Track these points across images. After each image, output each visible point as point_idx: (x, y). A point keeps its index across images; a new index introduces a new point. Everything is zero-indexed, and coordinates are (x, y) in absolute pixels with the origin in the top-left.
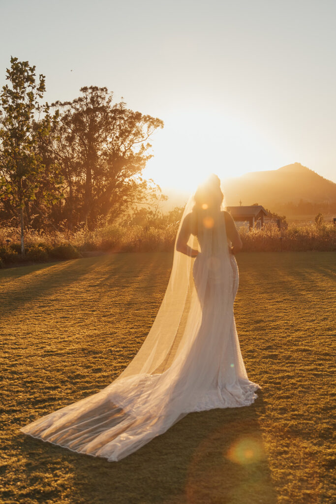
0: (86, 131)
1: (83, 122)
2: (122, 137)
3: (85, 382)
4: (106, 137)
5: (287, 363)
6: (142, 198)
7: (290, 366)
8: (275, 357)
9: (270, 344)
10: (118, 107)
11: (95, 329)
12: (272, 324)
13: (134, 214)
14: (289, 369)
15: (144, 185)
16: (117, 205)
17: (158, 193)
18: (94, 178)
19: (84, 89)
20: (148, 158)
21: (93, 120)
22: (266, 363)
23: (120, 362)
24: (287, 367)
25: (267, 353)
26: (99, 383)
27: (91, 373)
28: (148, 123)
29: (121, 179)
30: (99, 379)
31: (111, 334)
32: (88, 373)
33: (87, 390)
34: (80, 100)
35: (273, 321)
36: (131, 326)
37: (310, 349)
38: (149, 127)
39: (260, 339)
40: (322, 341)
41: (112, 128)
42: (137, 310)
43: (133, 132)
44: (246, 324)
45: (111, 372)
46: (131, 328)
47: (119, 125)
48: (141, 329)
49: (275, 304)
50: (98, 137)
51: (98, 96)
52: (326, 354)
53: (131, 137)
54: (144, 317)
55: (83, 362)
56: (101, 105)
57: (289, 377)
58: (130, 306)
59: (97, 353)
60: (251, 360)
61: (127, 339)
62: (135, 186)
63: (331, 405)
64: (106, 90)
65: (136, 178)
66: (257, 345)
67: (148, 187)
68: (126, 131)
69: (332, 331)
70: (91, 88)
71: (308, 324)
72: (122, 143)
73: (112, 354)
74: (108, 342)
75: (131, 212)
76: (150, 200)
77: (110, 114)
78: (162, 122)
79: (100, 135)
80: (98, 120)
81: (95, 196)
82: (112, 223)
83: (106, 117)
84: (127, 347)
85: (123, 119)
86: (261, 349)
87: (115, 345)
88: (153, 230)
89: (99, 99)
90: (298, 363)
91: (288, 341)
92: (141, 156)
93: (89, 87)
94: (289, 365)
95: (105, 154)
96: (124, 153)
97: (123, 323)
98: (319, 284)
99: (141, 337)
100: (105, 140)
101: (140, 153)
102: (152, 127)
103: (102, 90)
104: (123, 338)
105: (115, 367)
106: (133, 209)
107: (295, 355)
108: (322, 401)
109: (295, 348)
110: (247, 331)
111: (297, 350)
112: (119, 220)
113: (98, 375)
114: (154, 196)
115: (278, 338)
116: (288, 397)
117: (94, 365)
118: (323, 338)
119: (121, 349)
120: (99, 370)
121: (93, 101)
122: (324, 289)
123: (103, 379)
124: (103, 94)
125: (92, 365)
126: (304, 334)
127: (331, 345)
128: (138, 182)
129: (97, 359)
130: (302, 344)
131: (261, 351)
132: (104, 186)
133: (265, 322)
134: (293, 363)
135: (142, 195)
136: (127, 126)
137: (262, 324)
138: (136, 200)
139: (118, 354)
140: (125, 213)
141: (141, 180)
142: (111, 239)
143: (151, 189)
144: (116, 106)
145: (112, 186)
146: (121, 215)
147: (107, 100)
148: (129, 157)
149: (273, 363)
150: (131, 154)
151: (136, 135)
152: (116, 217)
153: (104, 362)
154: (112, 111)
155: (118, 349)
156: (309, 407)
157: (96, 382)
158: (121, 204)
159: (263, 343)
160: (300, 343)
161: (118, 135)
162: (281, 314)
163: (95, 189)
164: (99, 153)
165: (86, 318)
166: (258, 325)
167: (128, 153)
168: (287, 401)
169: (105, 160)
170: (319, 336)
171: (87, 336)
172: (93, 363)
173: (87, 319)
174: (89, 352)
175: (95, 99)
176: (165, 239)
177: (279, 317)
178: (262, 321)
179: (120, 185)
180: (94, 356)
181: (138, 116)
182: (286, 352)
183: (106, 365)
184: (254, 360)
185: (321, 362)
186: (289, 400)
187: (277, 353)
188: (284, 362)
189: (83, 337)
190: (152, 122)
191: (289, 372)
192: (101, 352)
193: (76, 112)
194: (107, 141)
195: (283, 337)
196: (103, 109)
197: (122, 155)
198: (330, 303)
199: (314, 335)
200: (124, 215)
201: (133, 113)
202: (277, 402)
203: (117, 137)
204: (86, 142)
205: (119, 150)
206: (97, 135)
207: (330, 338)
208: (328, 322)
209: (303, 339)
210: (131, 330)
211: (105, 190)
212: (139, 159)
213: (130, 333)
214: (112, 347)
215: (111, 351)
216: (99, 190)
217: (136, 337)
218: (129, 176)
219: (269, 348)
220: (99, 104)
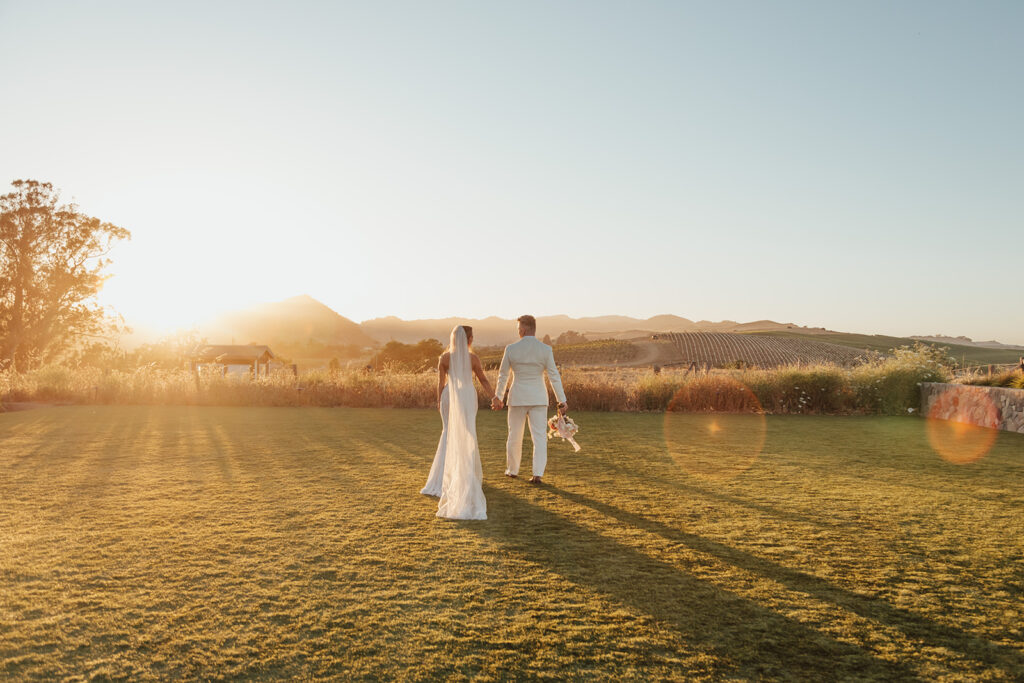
0: (18, 238)
1: (13, 224)
2: (71, 248)
3: (11, 640)
4: (48, 247)
5: (354, 587)
6: (96, 329)
7: (359, 592)
8: (331, 575)
9: (318, 553)
10: (67, 210)
11: (28, 533)
12: (315, 518)
13: (85, 350)
14: (359, 597)
15: (100, 313)
16: (60, 337)
17: (119, 324)
18: (27, 301)
19: (18, 183)
20: (107, 277)
21: (29, 225)
22: (321, 588)
23: (76, 596)
24: (355, 593)
25: (317, 569)
26: (37, 640)
27: (23, 620)
28: (110, 232)
29: (66, 304)
30: (38, 633)
31: (57, 541)
32: (17, 619)
33: (15, 656)
34: (12, 196)
35: (314, 513)
36: (90, 525)
37: (382, 560)
38: (110, 238)
39: (302, 543)
40: (395, 545)
41: (56, 235)
42: (98, 497)
43: (87, 243)
44: (275, 518)
45: (60, 617)
46: (91, 530)
47: (68, 233)
48: (106, 532)
49: (310, 486)
50: (35, 247)
51: (37, 194)
52: (409, 569)
53: (84, 249)
54: (110, 509)
55: (6, 597)
56: (42, 205)
57: (365, 613)
58: (86, 491)
59: (32, 578)
60: (296, 583)
61: (84, 550)
62: (87, 314)
63: (443, 664)
64: (51, 187)
65: (88, 303)
66: (299, 556)
67: (105, 315)
68: (77, 241)
69: (403, 527)
70: (28, 182)
71: (366, 516)
72: (71, 256)
73: (60, 581)
74: (52, 556)
75: (79, 348)
76: (107, 332)
77: (54, 218)
78: (129, 233)
79: (38, 245)
80: (36, 224)
81: (27, 324)
82: (50, 362)
83: (48, 221)
84: (86, 565)
85: (73, 224)
86: (306, 562)
87: (64, 563)
88: (116, 375)
89: (40, 197)
90: (370, 586)
91: (345, 547)
92: (97, 274)
93: (24, 180)
94: (357, 589)
95: (44, 269)
96: (73, 269)
97: (76, 520)
98: (364, 454)
99: (109, 545)
100: (46, 250)
101: (96, 271)
102: (115, 238)
103: (45, 185)
104: (77, 548)
105: (66, 606)
106: (82, 343)
107: (362, 571)
108: (428, 658)
109: (359, 558)
110: (278, 531)
111: (363, 563)
112: (61, 358)
113: (35, 623)
114: (114, 328)
115: (328, 542)
116: (372, 653)
117: (28, 603)
118: (395, 541)
119: (76, 570)
120: (38, 614)
121: (30, 198)
122: (372, 461)
123: (44, 632)
124: (46, 191)
125: (24, 603)
126: (365, 534)
127: (409, 552)
128: (91, 308)
129: (33, 591)
130: (367, 552)
131: (307, 565)
132: (41, 312)
133: (303, 515)
134: (362, 585)
135: (97, 325)
136: (78, 234)
137: (299, 519)
138: (87, 332)
139: (71, 579)
140: (71, 349)
141: (96, 306)
142: (51, 385)
143: (109, 318)
144: (64, 208)
145: (52, 312)
146: (65, 352)
147: (51, 199)
148: (81, 276)
149: (331, 588)
150: (83, 272)
151: (91, 246)
152: (56, 353)
153: (46, 596)
154: (57, 214)
155: (70, 570)
156: (410, 671)
157: (32, 638)
158: (66, 337)
159: (308, 551)
160: (364, 550)
161: (64, 245)
162: (323, 502)
163: (27, 316)
164: (36, 268)
165: (12, 511)
166: (293, 520)
167: (79, 271)
168: (373, 661)
169: (44, 277)
170: (388, 536)
171: (14, 545)
172: (26, 599)
173: (13, 514)
174: (18, 576)
175: (34, 196)
176: (135, 386)
177: (320, 505)
178: (298, 513)
179: (65, 312)
180: (27, 584)
181: (95, 223)
182: (346, 567)
183: (50, 602)
184: (300, 583)
185: (405, 582)
186: (375, 657)
187: (334, 569)
188: (347, 585)
189: (7, 547)
190: (116, 232)
191: (361, 603)
192: (39, 577)
193: (4, 212)
194: (48, 252)
195: (336, 541)
196: (44, 210)
197: (70, 272)
198: (387, 482)
199: (380, 536)
200: (69, 352)
201: (87, 219)
202: (356, 664)
203: (63, 248)
204: (17, 252)
205: (65, 264)
206: (34, 243)
207: (405, 540)
208: (392, 513)
209: (366, 542)
210: (92, 533)
211: (42, 317)
212: (94, 279)
213: (90, 540)
214: (60, 565)
215: (58, 574)
216: (32, 317)
217: (99, 546)
218: (79, 300)
219: (318, 559)
220: (39, 204)
